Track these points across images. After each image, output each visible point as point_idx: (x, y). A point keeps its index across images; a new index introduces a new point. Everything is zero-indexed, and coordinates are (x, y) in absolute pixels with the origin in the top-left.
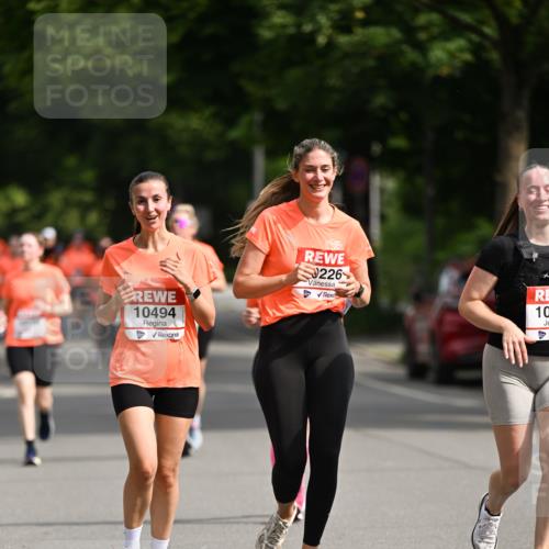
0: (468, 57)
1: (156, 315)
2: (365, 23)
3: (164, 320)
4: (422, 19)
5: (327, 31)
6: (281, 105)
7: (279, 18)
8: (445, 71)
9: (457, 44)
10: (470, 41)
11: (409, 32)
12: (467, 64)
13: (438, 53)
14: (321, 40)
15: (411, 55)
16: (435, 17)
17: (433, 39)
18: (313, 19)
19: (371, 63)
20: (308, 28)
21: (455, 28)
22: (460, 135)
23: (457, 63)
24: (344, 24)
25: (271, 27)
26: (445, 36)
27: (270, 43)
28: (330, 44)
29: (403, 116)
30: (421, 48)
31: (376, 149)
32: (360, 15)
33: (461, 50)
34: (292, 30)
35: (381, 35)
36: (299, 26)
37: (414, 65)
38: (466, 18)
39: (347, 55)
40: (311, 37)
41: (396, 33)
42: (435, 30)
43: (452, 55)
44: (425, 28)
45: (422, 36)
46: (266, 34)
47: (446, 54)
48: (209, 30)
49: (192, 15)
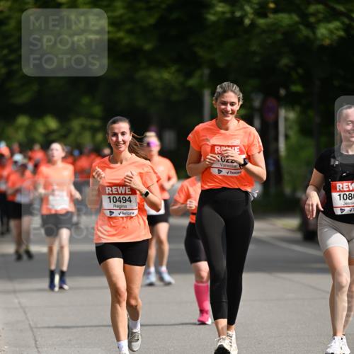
0: (342, 33)
1: (120, 201)
2: (275, 11)
3: (124, 204)
4: (312, 8)
5: (251, 16)
6: (221, 64)
7: (220, 8)
8: (327, 42)
9: (334, 25)
10: (343, 23)
11: (304, 17)
12: (341, 38)
13: (322, 31)
14: (247, 22)
15: (305, 32)
16: (320, 7)
17: (319, 21)
18: (242, 9)
19: (279, 36)
20: (238, 14)
21: (333, 15)
22: (336, 83)
23: (335, 37)
24: (262, 12)
25: (214, 14)
26: (328, 20)
27: (214, 23)
28: (253, 24)
29: (300, 71)
30: (312, 27)
31: (283, 92)
32: (272, 5)
33: (337, 29)
34: (228, 15)
35: (286, 19)
36: (233, 13)
37: (307, 38)
38: (341, 8)
39: (264, 32)
40: (242, 19)
41: (295, 18)
42: (321, 16)
43: (331, 32)
44: (314, 14)
45: (312, 20)
46: (212, 18)
47: (327, 32)
48: (175, 15)
49: (164, 6)
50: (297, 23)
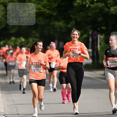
2: (96, 2)
5: (88, 4)
7: (78, 1)
9: (116, 7)
11: (106, 4)
13: (112, 9)
14: (87, 6)
15: (106, 9)
17: (111, 6)
18: (86, 1)
19: (98, 11)
20: (84, 3)
21: (116, 4)
24: (92, 2)
25: (76, 3)
28: (89, 7)
30: (109, 8)
34: (81, 4)
35: (100, 5)
36: (82, 3)
39: (93, 9)
40: (85, 5)
42: (112, 4)
43: (115, 10)
44: (110, 3)
45: (109, 5)
50: (104, 6)
